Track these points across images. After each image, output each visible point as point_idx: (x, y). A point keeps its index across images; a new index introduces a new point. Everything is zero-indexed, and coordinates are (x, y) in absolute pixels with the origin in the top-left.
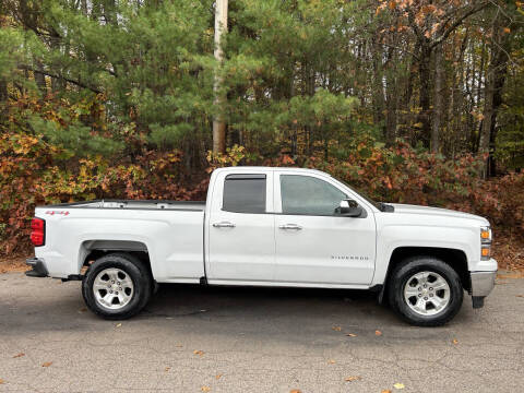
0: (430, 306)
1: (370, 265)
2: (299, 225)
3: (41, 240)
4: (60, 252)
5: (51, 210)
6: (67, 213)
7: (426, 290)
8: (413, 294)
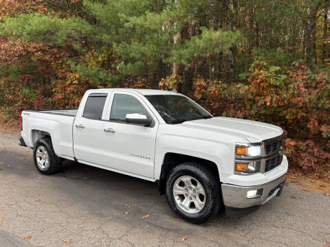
0: (192, 205)
1: (150, 163)
6: (29, 114)
7: (191, 192)
8: (181, 193)
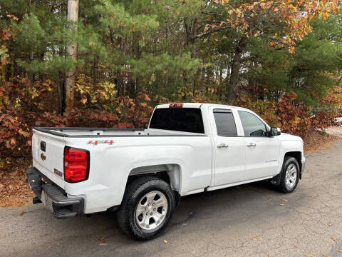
1: (277, 164)
2: (254, 143)
3: (84, 174)
4: (103, 184)
5: (94, 139)
6: (111, 142)
